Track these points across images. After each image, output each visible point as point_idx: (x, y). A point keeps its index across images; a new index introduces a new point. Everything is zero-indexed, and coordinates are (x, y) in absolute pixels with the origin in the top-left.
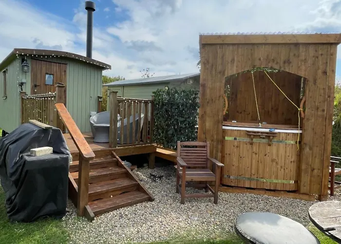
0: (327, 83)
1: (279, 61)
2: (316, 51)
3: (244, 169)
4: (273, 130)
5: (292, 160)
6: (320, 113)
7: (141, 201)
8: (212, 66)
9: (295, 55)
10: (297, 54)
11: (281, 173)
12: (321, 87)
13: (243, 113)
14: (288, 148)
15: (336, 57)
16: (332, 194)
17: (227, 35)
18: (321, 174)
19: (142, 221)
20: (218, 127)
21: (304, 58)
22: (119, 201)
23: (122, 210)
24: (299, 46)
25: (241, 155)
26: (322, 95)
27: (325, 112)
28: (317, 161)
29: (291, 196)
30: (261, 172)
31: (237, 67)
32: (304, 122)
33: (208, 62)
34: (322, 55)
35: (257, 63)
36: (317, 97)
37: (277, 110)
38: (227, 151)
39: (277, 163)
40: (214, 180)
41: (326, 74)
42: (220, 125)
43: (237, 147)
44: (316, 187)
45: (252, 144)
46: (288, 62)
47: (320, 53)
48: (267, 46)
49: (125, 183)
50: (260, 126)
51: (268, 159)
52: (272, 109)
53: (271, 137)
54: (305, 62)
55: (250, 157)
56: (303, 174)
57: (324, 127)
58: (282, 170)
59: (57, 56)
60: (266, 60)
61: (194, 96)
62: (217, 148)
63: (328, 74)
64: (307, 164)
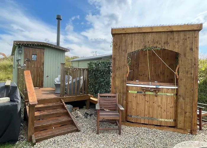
0: (193, 56)
1: (161, 43)
2: (185, 35)
3: (140, 111)
4: (158, 86)
5: (171, 106)
6: (189, 75)
7: (72, 132)
8: (119, 47)
9: (171, 38)
10: (172, 38)
11: (164, 114)
12: (189, 58)
13: (143, 75)
14: (169, 98)
15: (199, 39)
16: (200, 129)
17: (128, 28)
18: (191, 116)
19: (66, 146)
20: (123, 85)
21: (177, 40)
22: (57, 132)
23: (56, 138)
24: (174, 33)
25: (138, 103)
26: (190, 63)
27: (193, 75)
28: (188, 107)
29: (171, 130)
30: (151, 113)
31: (134, 47)
32: (178, 81)
33: (117, 45)
34: (189, 38)
35: (147, 45)
36: (187, 65)
37: (164, 74)
38: (130, 99)
39: (161, 108)
40: (118, 119)
41: (192, 50)
42: (125, 83)
43: (136, 97)
44: (188, 124)
45: (145, 95)
46: (166, 43)
47: (188, 36)
48: (153, 34)
49: (64, 119)
50: (150, 84)
51: (156, 105)
52: (161, 73)
53: (157, 91)
54: (178, 43)
55: (144, 104)
56: (179, 115)
57: (192, 85)
58: (165, 113)
59: (38, 45)
60: (153, 42)
61: (109, 65)
62: (123, 97)
63: (193, 50)
64: (182, 109)
